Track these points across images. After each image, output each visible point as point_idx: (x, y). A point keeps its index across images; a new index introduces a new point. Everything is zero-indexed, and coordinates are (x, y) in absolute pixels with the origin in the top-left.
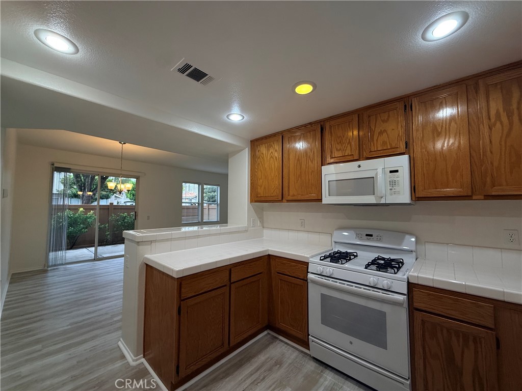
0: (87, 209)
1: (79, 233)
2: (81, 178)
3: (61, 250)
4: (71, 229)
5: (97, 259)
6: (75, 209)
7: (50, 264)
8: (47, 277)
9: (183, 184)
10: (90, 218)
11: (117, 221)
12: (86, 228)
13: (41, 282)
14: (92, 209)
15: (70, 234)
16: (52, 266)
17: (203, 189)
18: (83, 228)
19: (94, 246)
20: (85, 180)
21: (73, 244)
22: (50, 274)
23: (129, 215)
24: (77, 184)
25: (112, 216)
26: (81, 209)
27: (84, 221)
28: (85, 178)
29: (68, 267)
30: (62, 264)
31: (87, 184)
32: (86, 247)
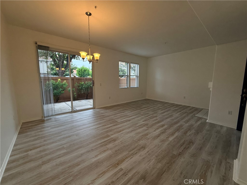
0: (63, 80)
1: (60, 93)
2: (57, 62)
3: (51, 103)
4: (55, 91)
5: (73, 111)
6: (56, 80)
7: (46, 115)
8: (44, 128)
9: (120, 62)
10: (65, 84)
11: (79, 86)
12: (63, 91)
13: (40, 133)
14: (65, 80)
15: (55, 94)
16: (47, 117)
17: (130, 66)
18: (62, 91)
19: (70, 101)
20: (59, 63)
21: (58, 99)
22: (46, 124)
23: (85, 83)
24: (55, 65)
25: (76, 83)
26: (59, 80)
27: (62, 87)
28: (59, 61)
29: (57, 118)
30: (53, 115)
31: (60, 65)
32: (64, 101)
